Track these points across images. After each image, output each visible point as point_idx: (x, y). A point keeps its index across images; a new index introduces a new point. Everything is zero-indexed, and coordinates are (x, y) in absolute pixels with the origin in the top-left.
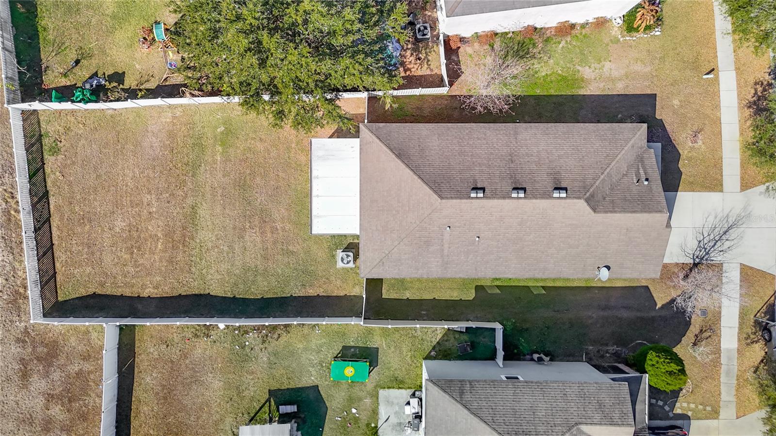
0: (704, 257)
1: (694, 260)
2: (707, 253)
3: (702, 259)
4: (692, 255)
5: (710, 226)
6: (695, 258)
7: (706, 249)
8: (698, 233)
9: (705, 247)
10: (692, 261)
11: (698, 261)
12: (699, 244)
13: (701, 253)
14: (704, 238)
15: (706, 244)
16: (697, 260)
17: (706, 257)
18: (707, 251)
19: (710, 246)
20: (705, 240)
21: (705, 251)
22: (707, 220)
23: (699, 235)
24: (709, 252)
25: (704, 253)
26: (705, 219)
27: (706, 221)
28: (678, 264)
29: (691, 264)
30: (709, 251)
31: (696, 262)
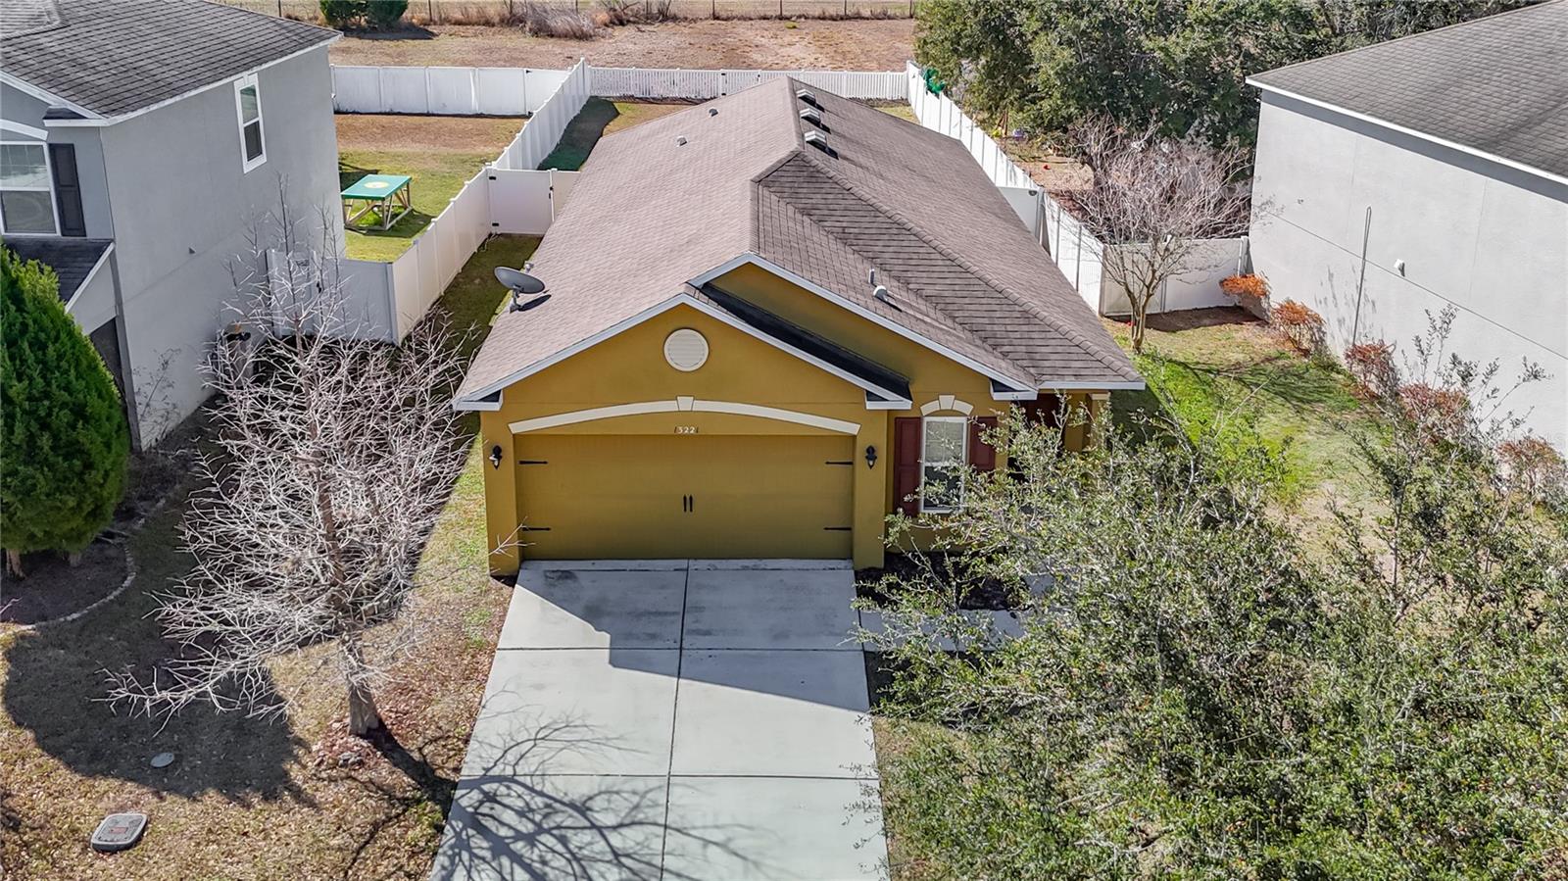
0: (483, 831)
1: (473, 784)
2: (500, 848)
3: (474, 821)
4: (509, 771)
5: (670, 862)
6: (486, 787)
7: (531, 840)
8: (635, 799)
9: (545, 838)
10: (472, 768)
11: (464, 802)
12: (572, 805)
13: (509, 817)
14: (600, 829)
15: (563, 840)
16: (466, 799)
17: (480, 844)
18: (519, 847)
19: (544, 863)
20: (586, 837)
21: (519, 836)
22: (712, 849)
23: (622, 805)
24: (505, 861)
25: (503, 832)
26: (717, 836)
27: (707, 842)
28: (472, 717)
29: (457, 770)
30: (517, 858)
31: (458, 793)
